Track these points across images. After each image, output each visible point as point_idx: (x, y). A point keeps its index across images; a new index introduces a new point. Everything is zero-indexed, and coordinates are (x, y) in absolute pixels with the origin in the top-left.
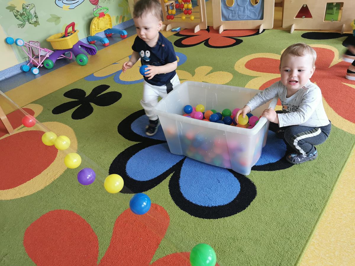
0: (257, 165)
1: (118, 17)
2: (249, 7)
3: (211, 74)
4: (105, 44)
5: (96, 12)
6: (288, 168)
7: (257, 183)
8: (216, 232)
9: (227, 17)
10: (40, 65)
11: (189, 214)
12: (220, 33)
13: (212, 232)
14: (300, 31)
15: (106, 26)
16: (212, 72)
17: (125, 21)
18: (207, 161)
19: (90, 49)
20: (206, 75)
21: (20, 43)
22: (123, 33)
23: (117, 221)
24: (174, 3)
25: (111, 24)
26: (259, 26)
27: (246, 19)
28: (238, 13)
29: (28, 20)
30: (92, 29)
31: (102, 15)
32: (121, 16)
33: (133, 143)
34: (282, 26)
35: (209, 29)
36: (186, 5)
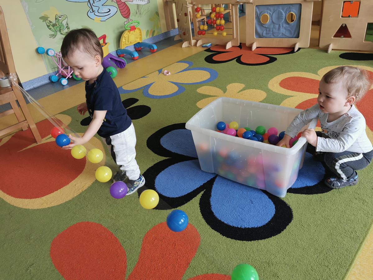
0: (293, 188)
1: (148, 31)
2: (284, 25)
3: (243, 92)
4: (134, 57)
5: (128, 26)
6: (327, 192)
7: (293, 207)
8: (250, 255)
9: (261, 34)
10: (69, 76)
11: (221, 234)
12: (253, 50)
13: (245, 254)
14: (338, 51)
15: (137, 39)
16: (244, 89)
17: (154, 36)
18: (240, 180)
19: (120, 62)
20: (239, 92)
21: (51, 53)
22: (153, 47)
23: (146, 237)
24: (205, 19)
25: (141, 38)
26: (295, 45)
27: (281, 36)
28: (273, 30)
29: (60, 30)
30: (122, 43)
31: (133, 28)
32: (152, 30)
33: (163, 158)
34: (318, 46)
35: (241, 46)
36: (218, 21)
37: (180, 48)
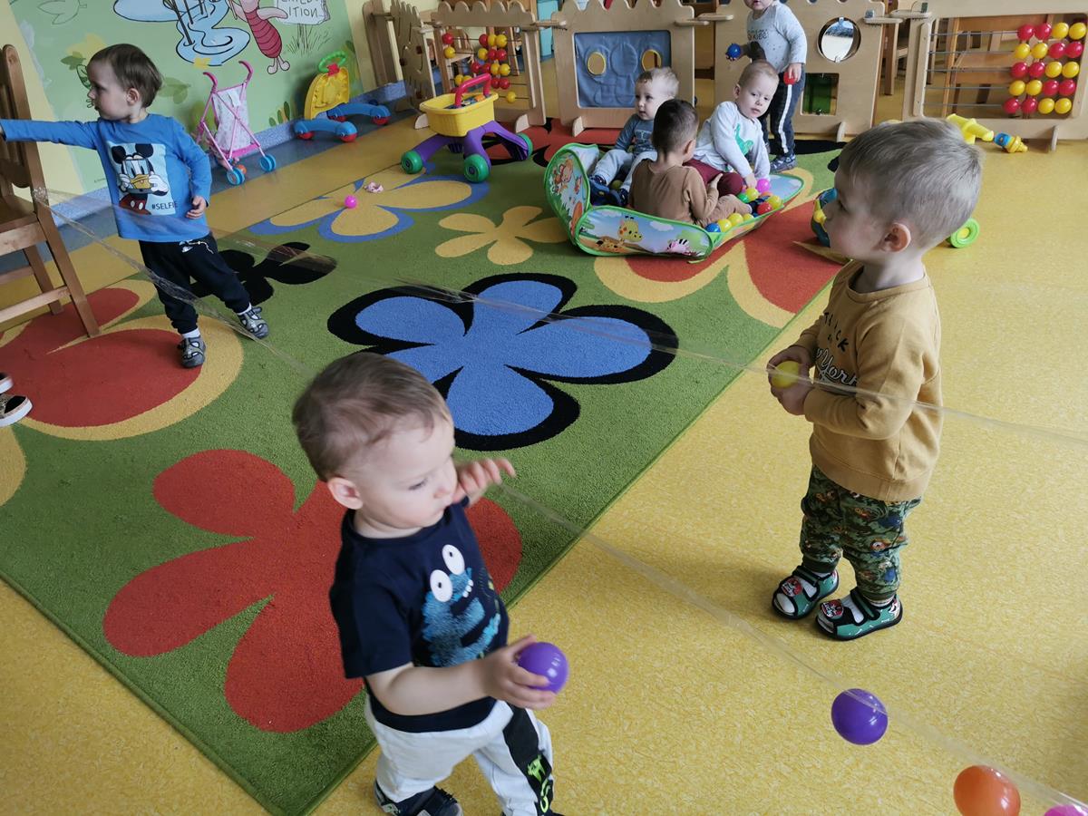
3: (537, 223)
9: (591, 99)
12: (576, 134)
16: (539, 218)
20: (527, 224)
24: (472, 59)
28: (615, 90)
35: (549, 126)
36: (495, 67)
37: (411, 130)
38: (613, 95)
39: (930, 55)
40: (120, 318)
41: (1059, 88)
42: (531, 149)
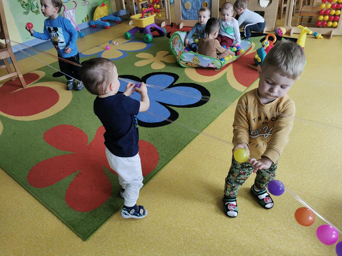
9: (186, 17)
12: (180, 29)
16: (168, 55)
20: (164, 57)
23: (98, 129)
28: (193, 14)
29: (32, 9)
35: (172, 25)
36: (155, 6)
37: (127, 25)
38: (193, 16)
39: (294, 6)
40: (33, 82)
41: (334, 18)
42: (166, 33)
